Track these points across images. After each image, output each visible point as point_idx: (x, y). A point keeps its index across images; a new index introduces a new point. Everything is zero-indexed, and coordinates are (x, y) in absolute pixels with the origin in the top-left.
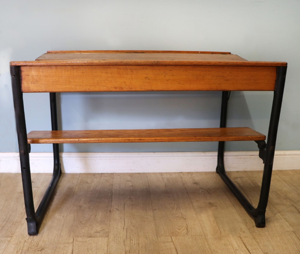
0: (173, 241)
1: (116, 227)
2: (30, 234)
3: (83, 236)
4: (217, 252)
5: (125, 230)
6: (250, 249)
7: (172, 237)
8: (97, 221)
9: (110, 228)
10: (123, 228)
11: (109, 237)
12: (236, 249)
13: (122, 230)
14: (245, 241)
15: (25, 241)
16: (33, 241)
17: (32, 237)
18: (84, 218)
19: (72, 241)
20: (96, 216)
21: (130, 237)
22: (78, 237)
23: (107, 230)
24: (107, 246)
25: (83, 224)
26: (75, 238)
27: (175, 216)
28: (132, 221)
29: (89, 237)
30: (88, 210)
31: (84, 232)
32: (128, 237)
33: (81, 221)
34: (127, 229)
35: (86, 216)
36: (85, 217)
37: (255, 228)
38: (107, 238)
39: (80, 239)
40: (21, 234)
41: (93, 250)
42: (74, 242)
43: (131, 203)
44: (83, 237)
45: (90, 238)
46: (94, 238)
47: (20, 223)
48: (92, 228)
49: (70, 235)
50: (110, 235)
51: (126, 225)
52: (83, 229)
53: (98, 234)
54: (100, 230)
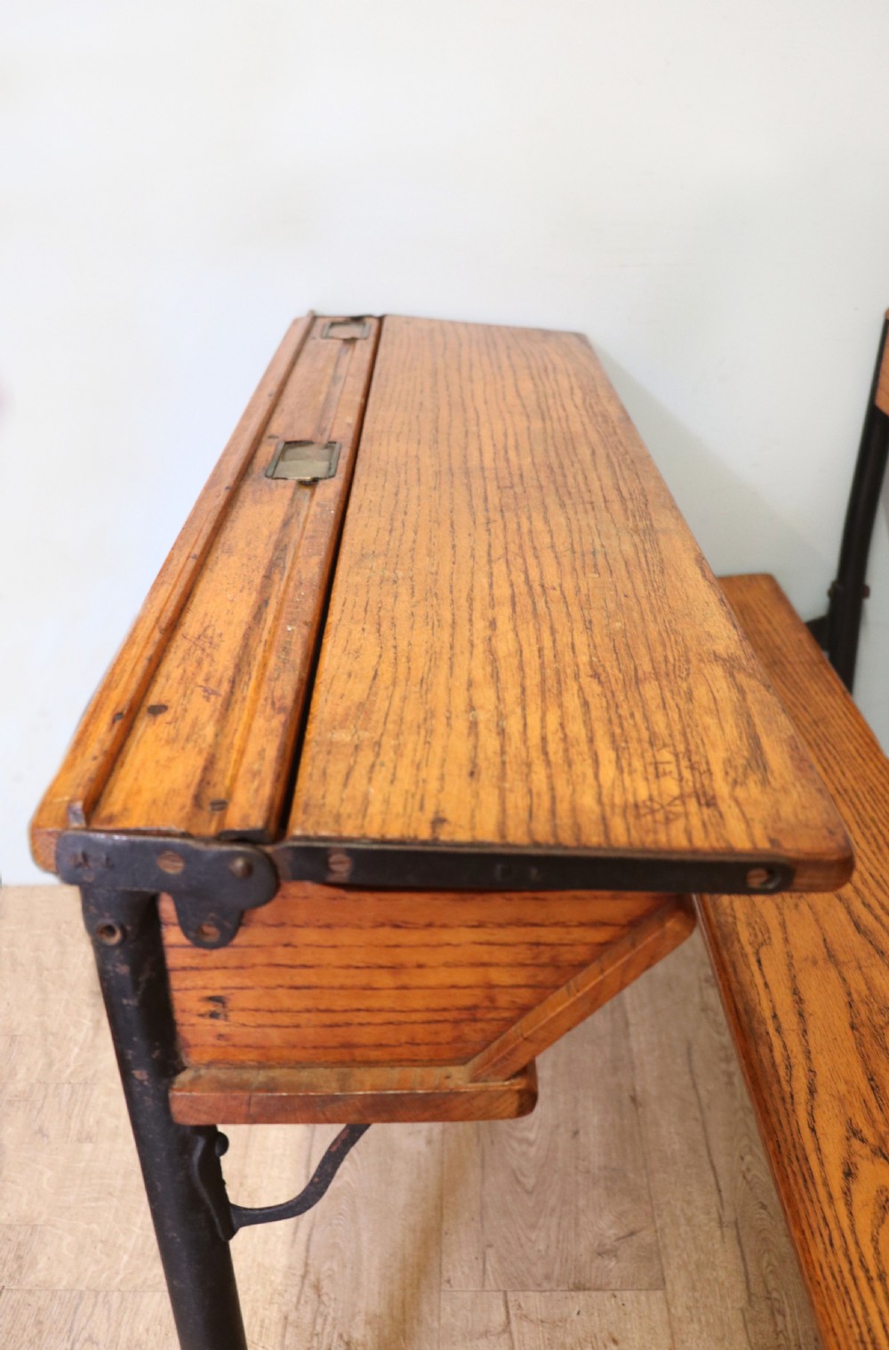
1: (683, 1210)
3: (548, 1277)
8: (588, 1172)
9: (659, 1223)
10: (721, 1224)
11: (669, 1287)
13: (718, 1233)
15: (286, 1318)
16: (320, 1321)
18: (524, 1147)
19: (498, 1317)
20: (576, 1133)
21: (765, 1283)
22: (525, 1289)
23: (647, 1237)
25: (529, 1193)
26: (511, 1297)
28: (748, 1170)
29: (579, 1287)
31: (542, 1246)
32: (757, 1287)
33: (514, 1172)
34: (736, 1223)
35: (532, 1136)
36: (530, 1144)
38: (659, 1293)
39: (534, 1302)
40: (259, 1265)
42: (514, 1326)
43: (715, 1035)
44: (546, 1286)
45: (581, 1295)
46: (599, 1294)
47: (241, 1184)
48: (577, 1224)
49: (484, 1270)
50: (670, 1273)
51: (724, 1195)
52: (533, 1227)
53: (613, 1264)
54: (618, 1239)
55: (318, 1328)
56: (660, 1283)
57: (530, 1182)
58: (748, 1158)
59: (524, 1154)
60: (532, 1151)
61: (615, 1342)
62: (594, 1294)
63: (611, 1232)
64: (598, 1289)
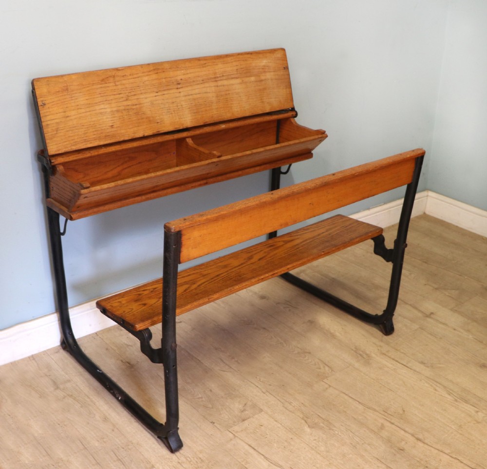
0: (330, 385)
1: (253, 394)
2: (172, 451)
3: (234, 422)
4: (382, 380)
5: (268, 394)
6: (405, 364)
7: (324, 380)
8: (222, 397)
9: (250, 399)
10: (264, 393)
11: (264, 410)
12: (394, 369)
13: (265, 395)
14: (393, 357)
15: (179, 463)
16: (188, 459)
17: (178, 454)
19: (231, 435)
20: (211, 391)
22: (231, 427)
23: (249, 403)
24: (276, 421)
25: (212, 408)
26: (230, 430)
27: (294, 353)
28: (260, 379)
29: (244, 420)
30: (189, 386)
31: (227, 417)
32: (283, 401)
33: (204, 406)
35: (200, 396)
36: (202, 398)
37: (385, 337)
38: (263, 412)
39: (236, 428)
41: (268, 433)
42: (236, 435)
43: (226, 354)
44: (236, 424)
45: (246, 421)
48: (231, 409)
49: (218, 429)
50: (261, 407)
51: (260, 387)
52: (221, 414)
53: (247, 412)
54: (243, 407)
55: (189, 460)
56: (261, 410)
57: (210, 406)
58: (258, 377)
59: (202, 401)
60: (204, 399)
61: (262, 426)
62: (249, 420)
63: (240, 406)
64: (248, 418)
